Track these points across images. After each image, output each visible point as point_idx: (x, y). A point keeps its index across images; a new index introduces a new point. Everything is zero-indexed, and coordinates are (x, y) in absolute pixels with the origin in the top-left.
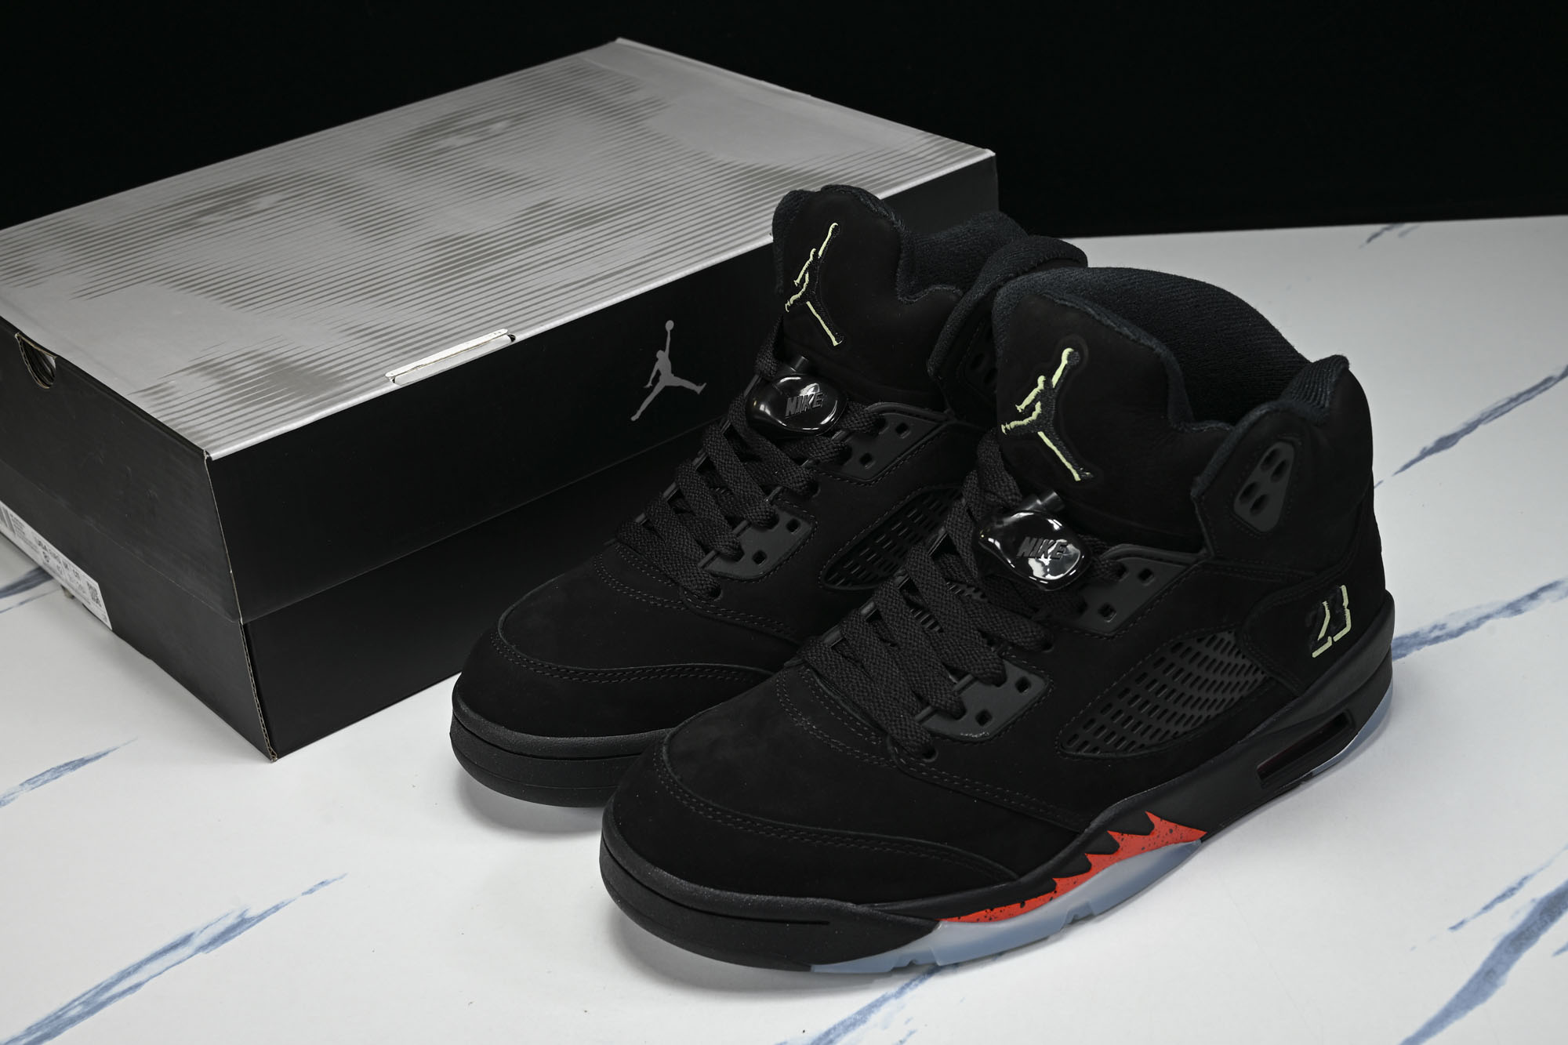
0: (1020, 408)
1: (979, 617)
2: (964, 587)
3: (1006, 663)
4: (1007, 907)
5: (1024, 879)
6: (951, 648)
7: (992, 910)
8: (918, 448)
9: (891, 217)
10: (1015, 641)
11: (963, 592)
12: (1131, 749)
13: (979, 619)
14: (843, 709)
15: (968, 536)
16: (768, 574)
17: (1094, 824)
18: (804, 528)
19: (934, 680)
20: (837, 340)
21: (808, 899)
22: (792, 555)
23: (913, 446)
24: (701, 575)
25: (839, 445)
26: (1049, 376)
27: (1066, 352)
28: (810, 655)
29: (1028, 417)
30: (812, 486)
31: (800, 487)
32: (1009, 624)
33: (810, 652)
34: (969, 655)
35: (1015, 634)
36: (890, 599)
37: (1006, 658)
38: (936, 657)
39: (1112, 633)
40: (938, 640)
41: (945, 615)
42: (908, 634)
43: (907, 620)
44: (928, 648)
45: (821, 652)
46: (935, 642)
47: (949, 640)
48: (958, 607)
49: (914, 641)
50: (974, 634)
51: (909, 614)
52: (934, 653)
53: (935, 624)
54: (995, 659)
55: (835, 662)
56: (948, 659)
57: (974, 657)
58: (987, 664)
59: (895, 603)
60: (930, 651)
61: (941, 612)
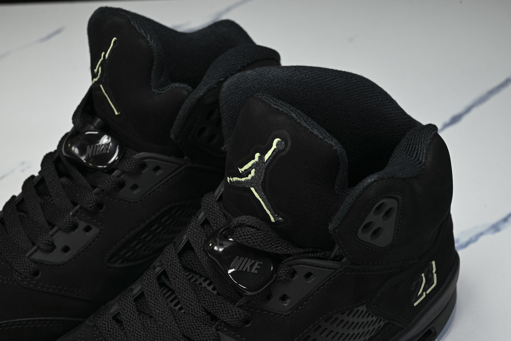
0: (241, 170)
1: (207, 301)
2: (197, 277)
3: (221, 334)
6: (187, 323)
8: (167, 181)
9: (148, 38)
10: (225, 320)
11: (196, 280)
13: (206, 303)
15: (201, 241)
16: (71, 261)
18: (95, 231)
20: (118, 111)
22: (87, 248)
23: (163, 179)
24: (27, 263)
25: (116, 180)
26: (263, 154)
27: (276, 141)
28: (99, 322)
29: (245, 177)
30: (99, 205)
31: (91, 207)
32: (223, 308)
33: (99, 319)
34: (197, 329)
35: (225, 316)
36: (150, 284)
37: (221, 331)
38: (177, 328)
39: (288, 312)
40: (179, 317)
41: (184, 298)
42: (160, 310)
43: (160, 301)
44: (173, 321)
45: (105, 321)
46: (178, 318)
47: (186, 318)
48: (192, 295)
49: (164, 316)
50: (202, 314)
51: (161, 296)
52: (176, 325)
53: (178, 303)
54: (214, 334)
55: (113, 329)
56: (185, 331)
57: (200, 332)
58: (209, 337)
59: (153, 287)
60: (173, 324)
61: (182, 297)
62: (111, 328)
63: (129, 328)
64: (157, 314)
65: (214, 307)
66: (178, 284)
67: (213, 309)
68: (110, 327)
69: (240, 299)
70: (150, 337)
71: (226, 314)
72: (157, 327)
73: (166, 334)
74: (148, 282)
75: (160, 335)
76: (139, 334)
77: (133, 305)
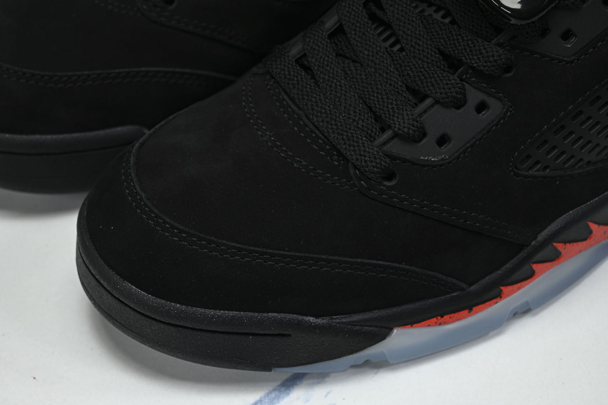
1: (443, 38)
3: (467, 86)
4: (456, 314)
5: (473, 288)
6: (414, 69)
7: (442, 317)
10: (475, 65)
11: (423, 11)
12: (579, 165)
14: (306, 125)
17: (541, 237)
19: (397, 105)
21: (270, 314)
28: (274, 67)
32: (470, 47)
33: (274, 63)
34: (431, 78)
35: (475, 58)
36: (353, 13)
37: (467, 82)
38: (398, 77)
39: (571, 57)
40: (400, 61)
41: (408, 35)
42: (371, 50)
43: (370, 37)
44: (391, 66)
45: (285, 65)
46: (398, 63)
47: (412, 62)
48: (421, 29)
49: (377, 58)
50: (436, 57)
51: (371, 30)
52: (396, 73)
53: (397, 42)
54: (457, 84)
55: (297, 77)
56: (410, 81)
57: (436, 81)
58: (450, 89)
59: (358, 17)
60: (392, 70)
61: (404, 32)
62: (293, 76)
63: (321, 76)
64: (366, 57)
65: (456, 47)
66: (398, 14)
67: (454, 49)
68: (292, 73)
69: (496, 37)
70: (355, 88)
71: (476, 55)
72: (366, 75)
73: (381, 85)
74: (350, 10)
75: (371, 86)
76: (338, 84)
77: (327, 42)
